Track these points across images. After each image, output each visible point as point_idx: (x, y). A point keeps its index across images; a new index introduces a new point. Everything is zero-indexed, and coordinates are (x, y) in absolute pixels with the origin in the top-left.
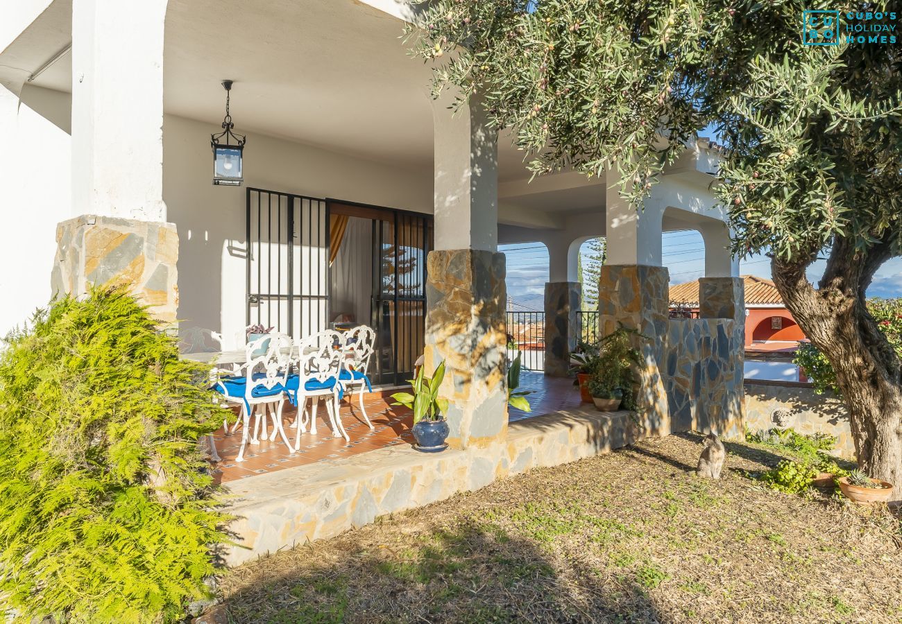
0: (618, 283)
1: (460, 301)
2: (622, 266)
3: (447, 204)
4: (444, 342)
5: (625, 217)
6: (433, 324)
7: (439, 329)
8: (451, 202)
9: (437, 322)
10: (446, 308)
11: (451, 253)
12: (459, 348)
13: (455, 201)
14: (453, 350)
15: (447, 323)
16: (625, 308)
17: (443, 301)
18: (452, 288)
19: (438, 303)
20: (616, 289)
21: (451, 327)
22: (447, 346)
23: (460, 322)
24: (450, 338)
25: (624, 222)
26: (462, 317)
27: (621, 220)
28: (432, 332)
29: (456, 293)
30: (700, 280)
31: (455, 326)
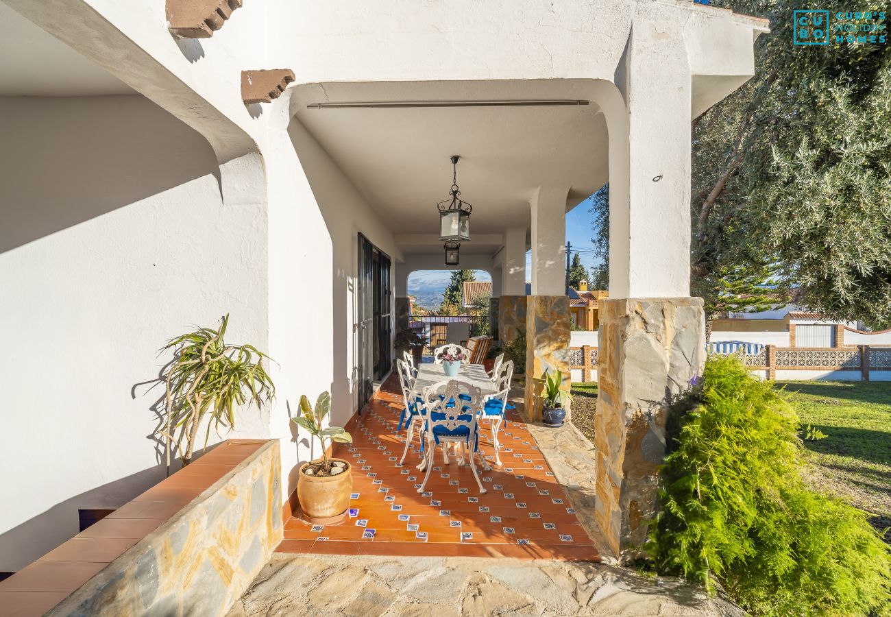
0: (515, 306)
1: (562, 329)
2: (518, 297)
3: (547, 266)
4: (549, 355)
5: (518, 268)
6: (540, 343)
7: (545, 346)
8: (550, 265)
9: (544, 342)
10: (550, 333)
11: (554, 298)
12: (562, 358)
13: (553, 264)
14: (557, 359)
15: (551, 343)
16: (520, 321)
17: (548, 329)
18: (555, 320)
19: (545, 330)
20: (515, 310)
21: (556, 345)
22: (552, 358)
23: (563, 342)
24: (554, 352)
25: (518, 271)
26: (564, 339)
27: (515, 270)
28: (540, 349)
29: (558, 323)
30: (491, 299)
31: (558, 345)
